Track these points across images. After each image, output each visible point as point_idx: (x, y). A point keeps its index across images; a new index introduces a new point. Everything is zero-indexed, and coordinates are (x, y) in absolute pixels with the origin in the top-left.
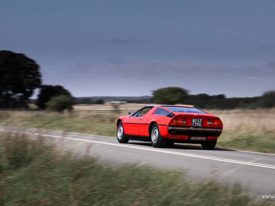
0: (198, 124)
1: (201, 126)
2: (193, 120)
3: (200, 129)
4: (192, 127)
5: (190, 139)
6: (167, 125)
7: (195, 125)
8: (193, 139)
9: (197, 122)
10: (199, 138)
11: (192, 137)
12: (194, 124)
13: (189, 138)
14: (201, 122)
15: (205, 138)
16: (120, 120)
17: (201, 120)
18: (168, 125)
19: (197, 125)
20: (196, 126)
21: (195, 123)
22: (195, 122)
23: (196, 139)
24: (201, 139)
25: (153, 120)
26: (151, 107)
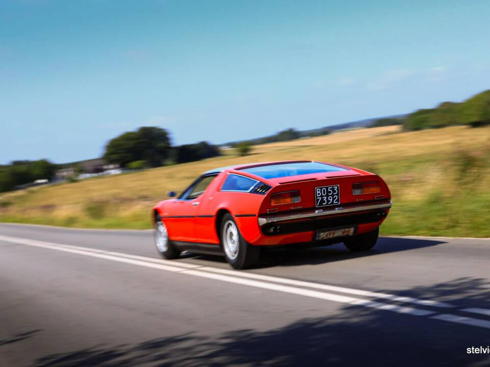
0: (331, 200)
1: (339, 203)
2: (318, 192)
3: (337, 211)
4: (318, 209)
5: (317, 239)
6: (255, 215)
7: (324, 202)
8: (325, 238)
9: (327, 196)
10: (339, 233)
11: (322, 234)
12: (322, 201)
13: (315, 235)
14: (337, 195)
15: (352, 230)
16: (156, 212)
17: (336, 187)
18: (257, 215)
19: (328, 201)
20: (327, 204)
21: (322, 199)
22: (322, 196)
23: (331, 236)
24: (343, 233)
25: (222, 205)
26: (215, 175)
